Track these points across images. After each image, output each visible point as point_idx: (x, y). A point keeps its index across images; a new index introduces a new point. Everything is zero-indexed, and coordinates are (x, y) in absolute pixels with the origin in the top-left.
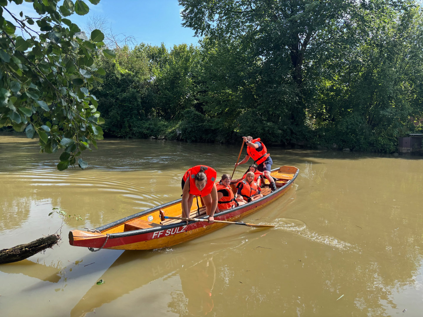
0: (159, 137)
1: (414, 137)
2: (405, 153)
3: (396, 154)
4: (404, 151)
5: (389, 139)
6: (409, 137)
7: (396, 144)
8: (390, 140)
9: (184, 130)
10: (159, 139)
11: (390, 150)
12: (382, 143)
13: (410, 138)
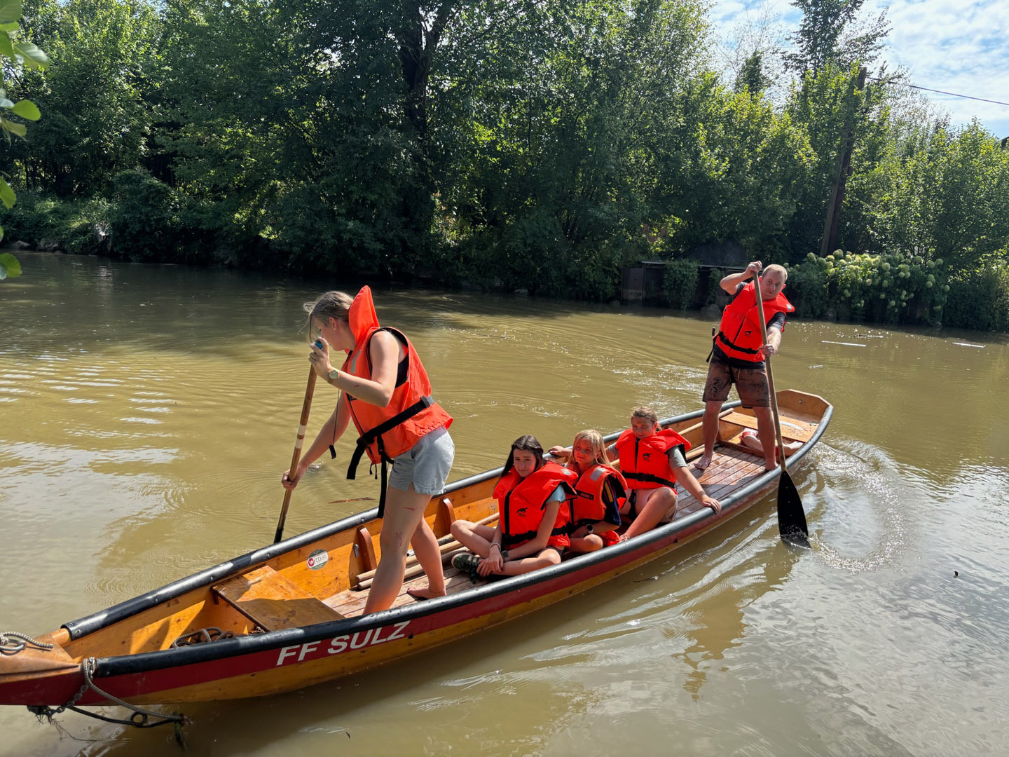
0: (42, 244)
1: (650, 268)
2: (633, 302)
3: (616, 303)
4: (631, 297)
5: (604, 270)
6: (640, 267)
7: (616, 281)
8: (606, 272)
9: (119, 229)
10: (41, 250)
11: (606, 294)
12: (592, 280)
13: (642, 270)
